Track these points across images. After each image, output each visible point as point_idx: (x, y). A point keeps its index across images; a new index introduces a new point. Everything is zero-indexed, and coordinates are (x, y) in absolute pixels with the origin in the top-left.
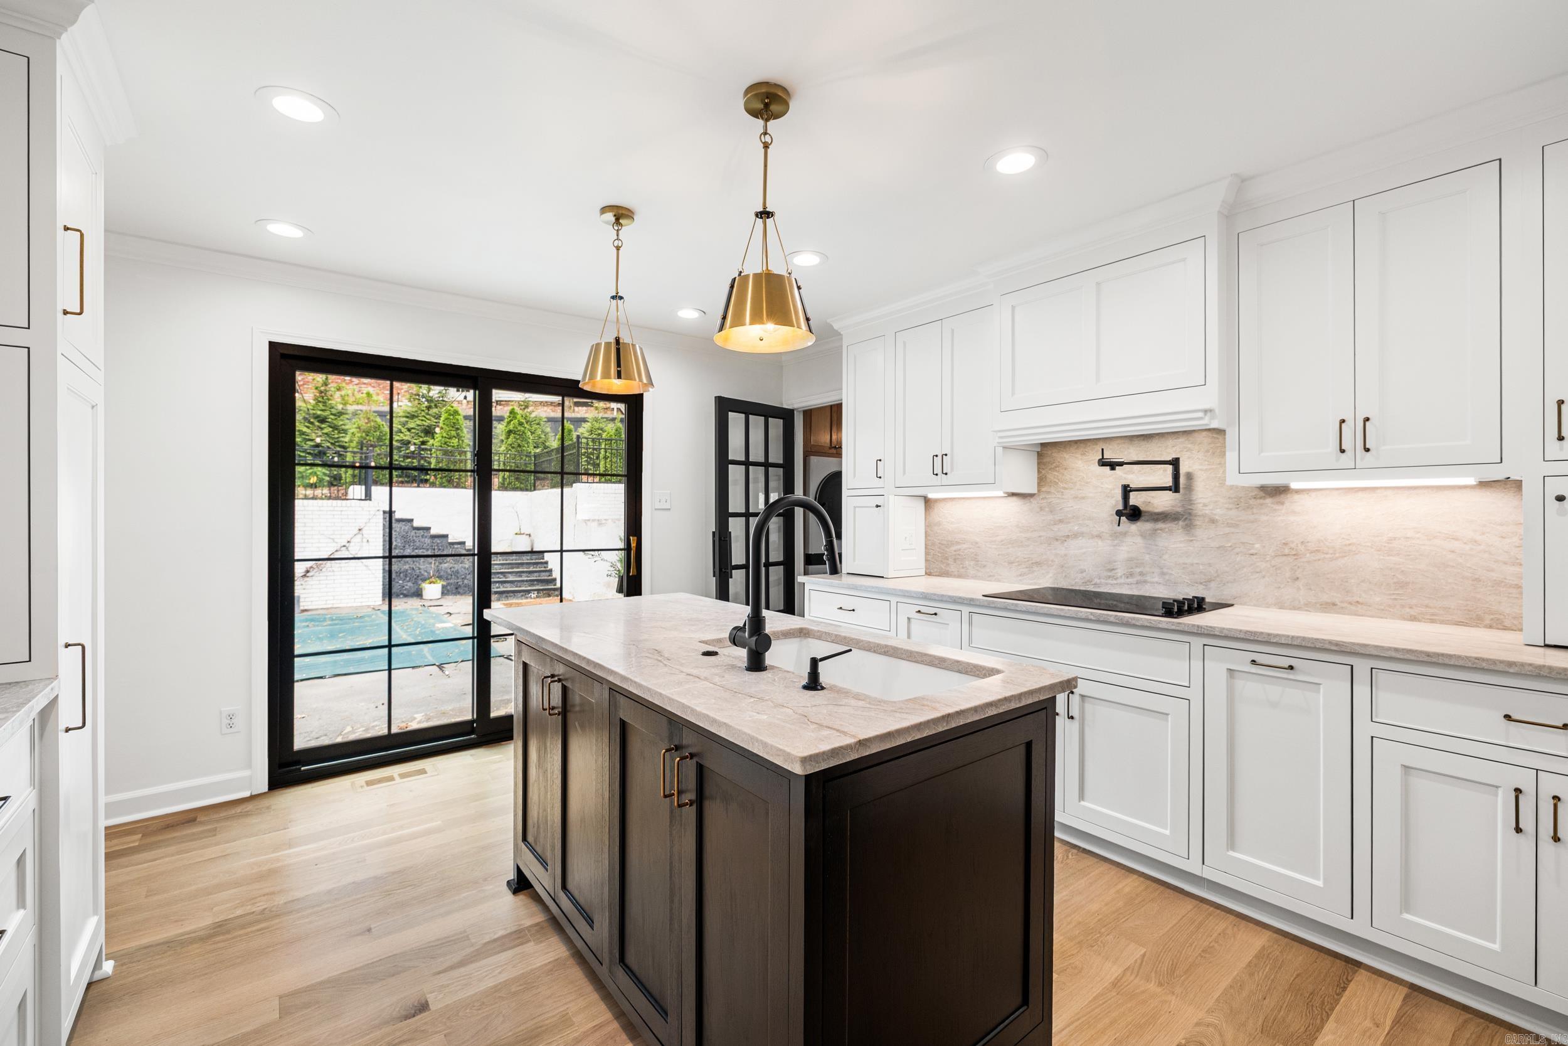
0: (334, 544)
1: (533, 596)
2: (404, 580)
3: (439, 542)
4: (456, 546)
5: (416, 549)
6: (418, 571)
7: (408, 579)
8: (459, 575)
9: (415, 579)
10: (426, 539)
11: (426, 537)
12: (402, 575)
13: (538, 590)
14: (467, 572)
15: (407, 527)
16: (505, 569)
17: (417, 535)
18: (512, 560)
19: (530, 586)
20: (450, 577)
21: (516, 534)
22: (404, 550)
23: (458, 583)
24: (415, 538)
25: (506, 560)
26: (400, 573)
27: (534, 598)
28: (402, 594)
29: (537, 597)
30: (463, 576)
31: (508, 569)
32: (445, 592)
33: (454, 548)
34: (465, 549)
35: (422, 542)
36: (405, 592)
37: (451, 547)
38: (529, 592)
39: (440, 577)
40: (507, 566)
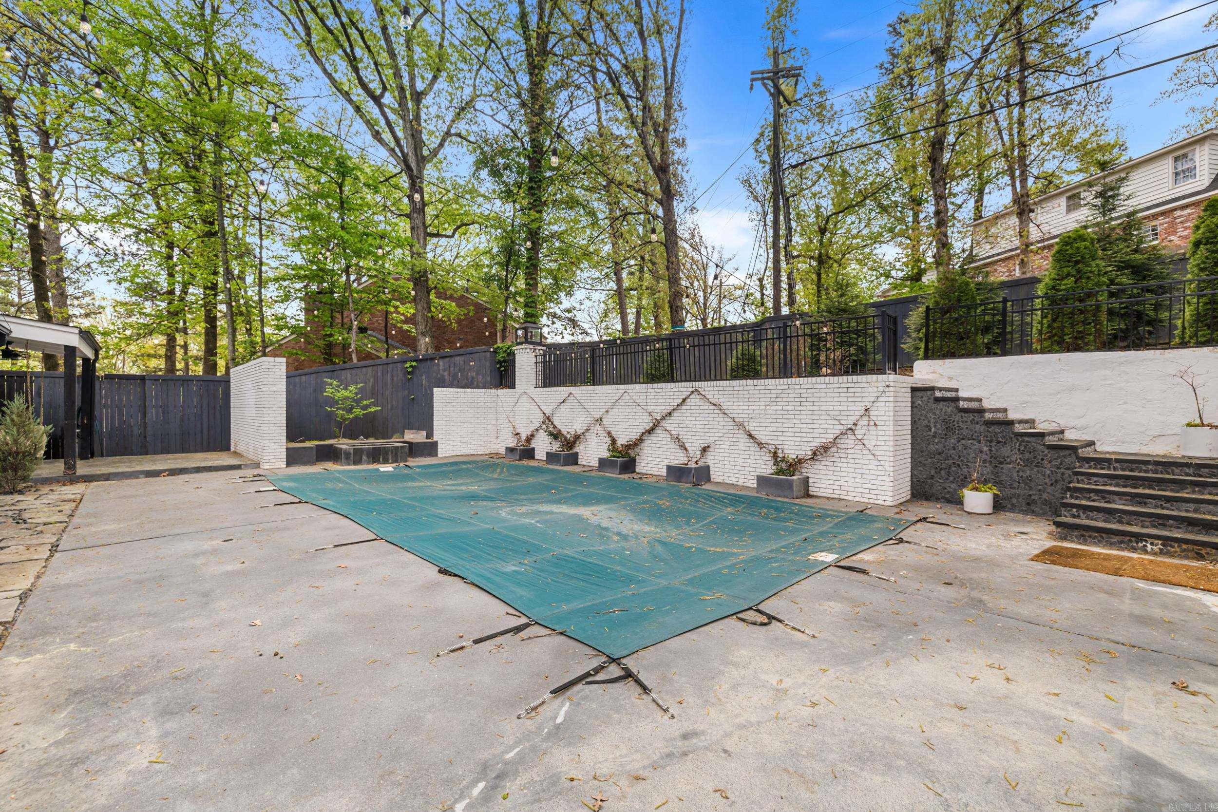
0: (841, 427)
1: (1149, 547)
2: (947, 479)
3: (997, 430)
4: (1026, 439)
5: (963, 439)
6: (966, 470)
7: (951, 478)
8: (1032, 484)
9: (962, 480)
10: (978, 426)
11: (977, 423)
12: (943, 472)
13: (1166, 540)
14: (1047, 481)
15: (950, 409)
16: (1117, 485)
17: (965, 419)
18: (1146, 471)
19: (1155, 527)
20: (1016, 485)
21: (1189, 425)
22: (946, 439)
23: (1030, 495)
24: (960, 424)
25: (1131, 470)
26: (941, 469)
27: (1155, 554)
28: (943, 498)
29: (1161, 553)
30: (1040, 487)
31: (1125, 486)
32: (998, 506)
33: (1023, 441)
34: (1044, 445)
35: (972, 430)
36: (948, 496)
37: (1018, 440)
38: (1139, 537)
39: (996, 483)
40: (1121, 482)
